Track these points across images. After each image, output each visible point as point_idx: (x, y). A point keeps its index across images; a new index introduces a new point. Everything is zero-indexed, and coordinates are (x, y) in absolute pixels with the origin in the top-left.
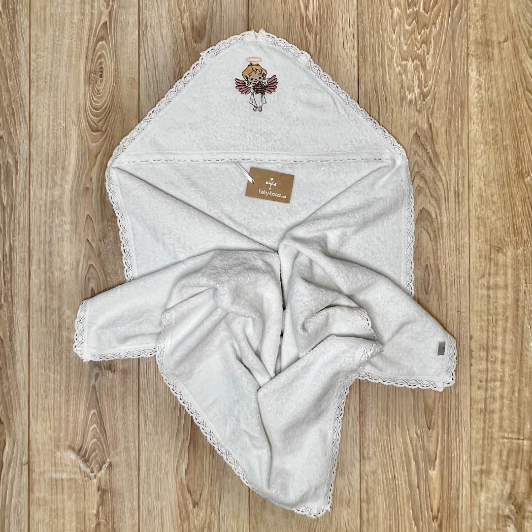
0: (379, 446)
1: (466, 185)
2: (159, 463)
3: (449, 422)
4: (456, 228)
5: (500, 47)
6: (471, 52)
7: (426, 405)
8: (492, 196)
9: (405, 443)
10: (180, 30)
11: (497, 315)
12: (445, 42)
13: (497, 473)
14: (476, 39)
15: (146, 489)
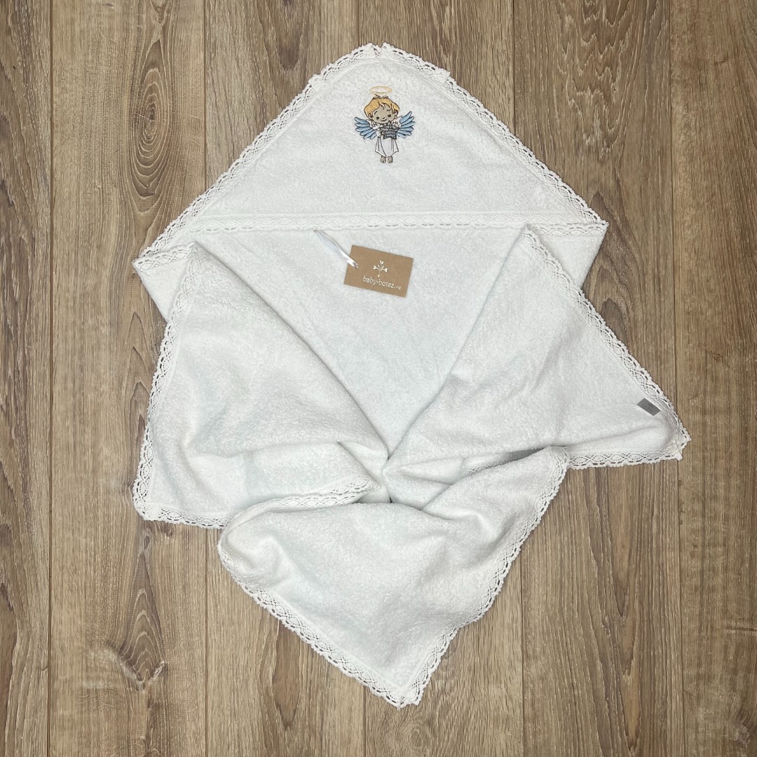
0: (549, 640)
1: (670, 266)
2: (236, 665)
3: (650, 605)
4: (655, 327)
5: (715, 70)
6: (676, 78)
7: (616, 580)
8: (708, 281)
9: (587, 635)
10: (263, 51)
11: (716, 451)
12: (638, 64)
13: (721, 678)
14: (682, 58)
15: (216, 704)
